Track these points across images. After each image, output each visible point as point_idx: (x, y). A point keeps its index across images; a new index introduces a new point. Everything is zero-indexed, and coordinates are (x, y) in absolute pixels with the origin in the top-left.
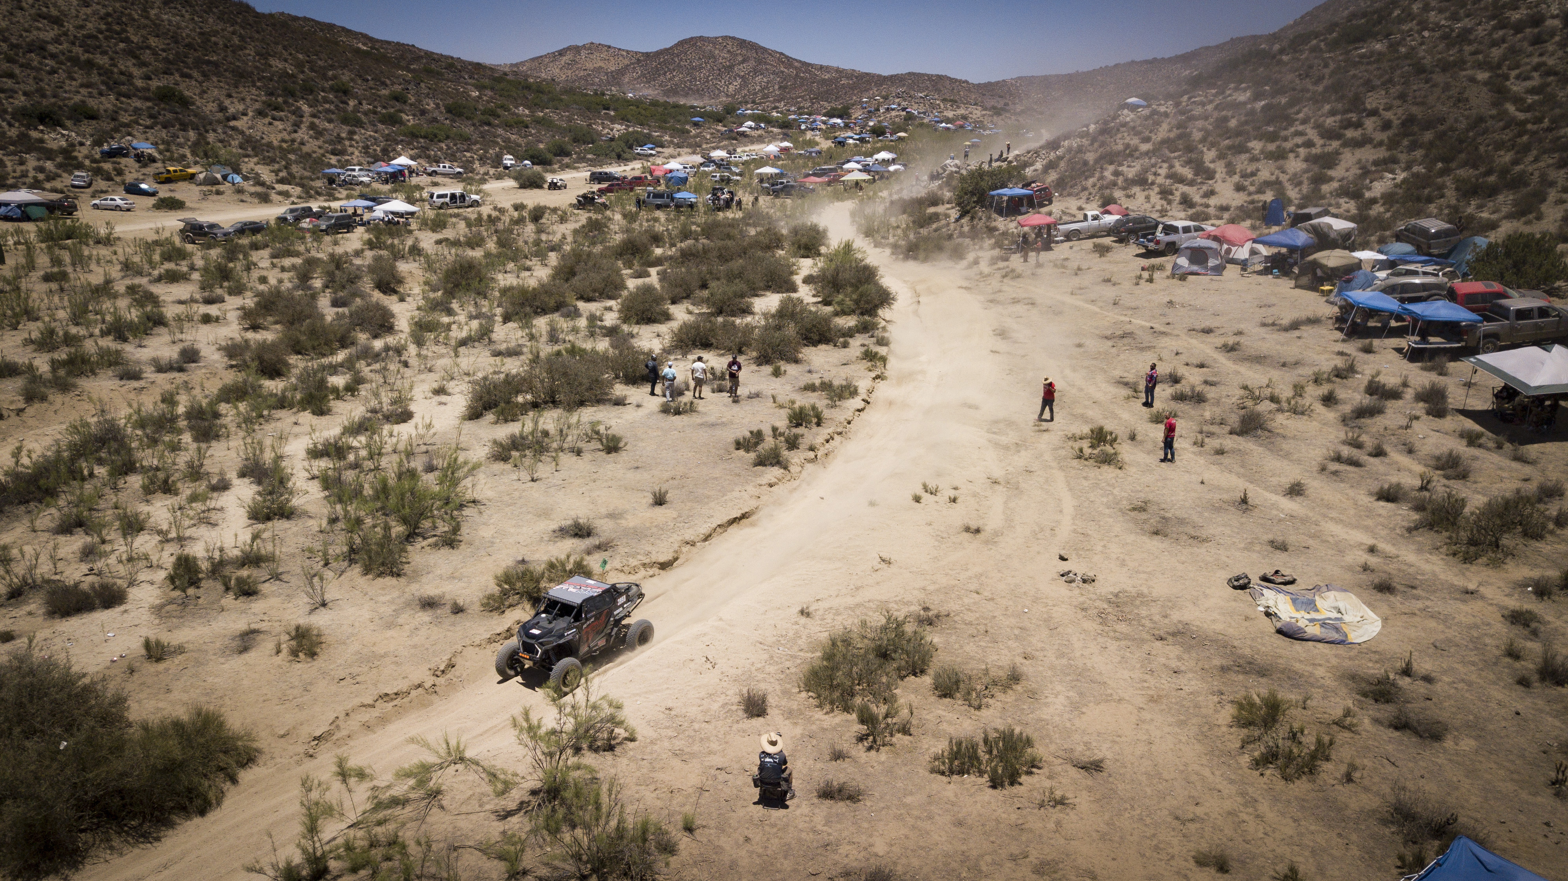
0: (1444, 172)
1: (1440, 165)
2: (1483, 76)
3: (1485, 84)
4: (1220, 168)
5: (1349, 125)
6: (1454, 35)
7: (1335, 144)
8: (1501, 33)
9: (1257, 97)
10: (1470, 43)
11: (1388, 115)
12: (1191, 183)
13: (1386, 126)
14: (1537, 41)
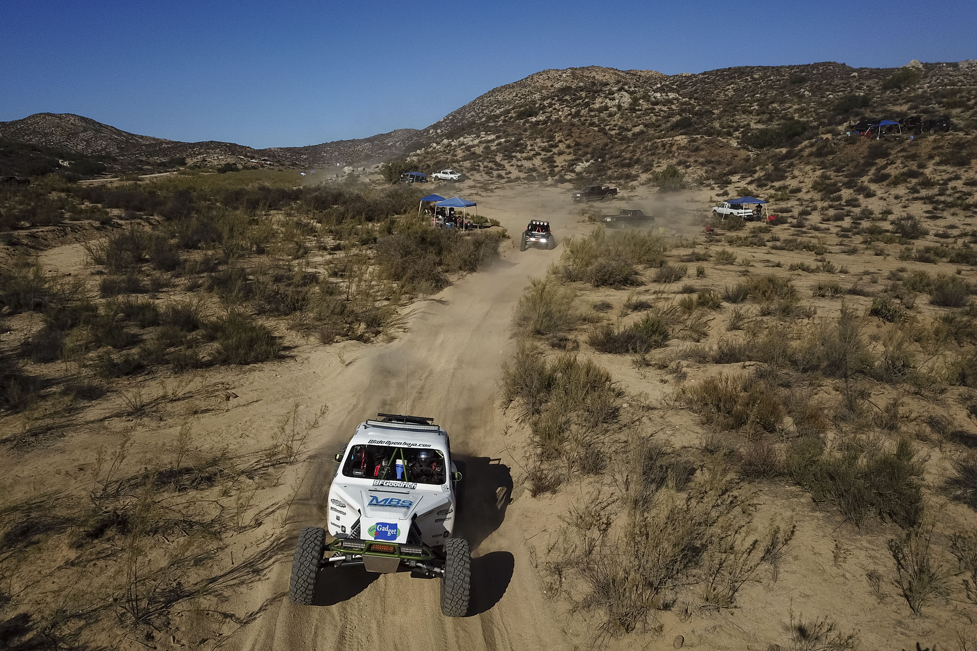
0: (603, 161)
1: (600, 160)
2: (596, 129)
3: (599, 131)
4: (505, 163)
5: (552, 146)
6: (573, 113)
7: (549, 154)
8: (592, 114)
9: (498, 137)
10: (582, 116)
11: (568, 142)
12: (498, 170)
13: (569, 147)
14: (611, 115)
